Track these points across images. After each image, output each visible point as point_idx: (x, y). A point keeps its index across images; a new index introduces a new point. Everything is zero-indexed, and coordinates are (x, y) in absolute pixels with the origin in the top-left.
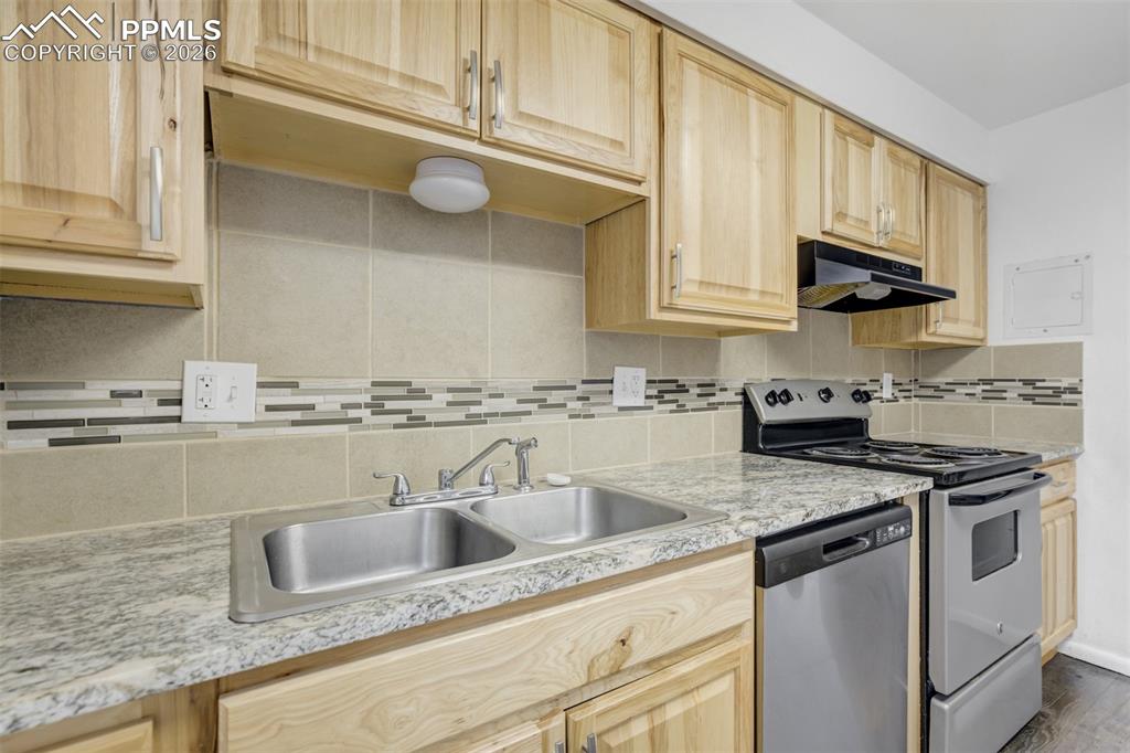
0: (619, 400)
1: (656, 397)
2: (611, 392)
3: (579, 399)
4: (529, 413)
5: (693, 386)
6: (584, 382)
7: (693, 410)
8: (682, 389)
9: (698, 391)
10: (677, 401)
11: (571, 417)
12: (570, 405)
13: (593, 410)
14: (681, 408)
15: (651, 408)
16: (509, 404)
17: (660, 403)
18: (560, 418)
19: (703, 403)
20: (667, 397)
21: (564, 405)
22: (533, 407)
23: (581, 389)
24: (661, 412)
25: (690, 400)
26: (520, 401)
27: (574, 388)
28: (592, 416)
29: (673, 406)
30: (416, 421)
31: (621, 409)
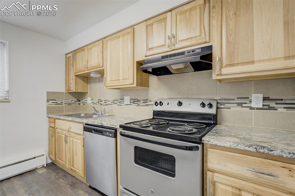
0: (125, 103)
1: (133, 102)
2: (124, 101)
3: (119, 102)
4: (112, 104)
5: (141, 100)
6: (120, 99)
7: (141, 106)
8: (139, 101)
9: (143, 101)
10: (137, 103)
11: (118, 105)
12: (118, 103)
13: (121, 104)
14: (139, 105)
15: (132, 105)
16: (110, 103)
17: (133, 104)
18: (116, 105)
19: (144, 104)
20: (135, 102)
21: (117, 103)
22: (113, 103)
23: (119, 100)
24: (133, 106)
25: (141, 103)
26: (111, 102)
27: (118, 100)
28: (121, 105)
29: (137, 105)
30: (101, 105)
31: (126, 104)
